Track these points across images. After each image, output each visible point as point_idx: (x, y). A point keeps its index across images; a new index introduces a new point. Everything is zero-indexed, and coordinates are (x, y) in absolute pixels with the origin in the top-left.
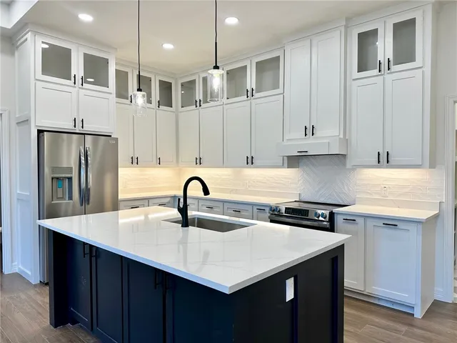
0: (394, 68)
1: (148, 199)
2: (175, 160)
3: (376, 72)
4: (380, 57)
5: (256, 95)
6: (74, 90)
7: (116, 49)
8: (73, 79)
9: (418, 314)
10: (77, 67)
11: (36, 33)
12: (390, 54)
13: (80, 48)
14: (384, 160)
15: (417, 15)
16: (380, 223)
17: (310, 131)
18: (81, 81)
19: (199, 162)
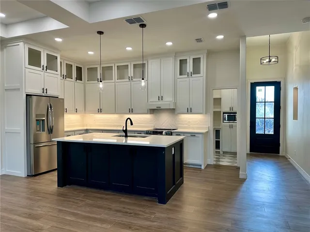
0: (193, 76)
1: (74, 131)
2: (83, 110)
3: (186, 76)
4: (188, 71)
5: (134, 80)
6: (42, 73)
7: (61, 51)
8: (42, 67)
9: (203, 167)
10: (44, 61)
11: (25, 43)
12: (192, 70)
13: (45, 51)
14: (190, 111)
15: (201, 56)
16: (189, 135)
17: (161, 98)
18: (45, 68)
19: (100, 111)
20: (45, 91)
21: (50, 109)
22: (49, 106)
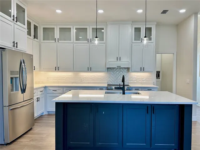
2: (39, 68)
4: (142, 37)
15: (152, 27)
17: (119, 59)
18: (15, 19)
19: (57, 69)
20: (15, 45)
21: (23, 64)
22: (22, 62)
